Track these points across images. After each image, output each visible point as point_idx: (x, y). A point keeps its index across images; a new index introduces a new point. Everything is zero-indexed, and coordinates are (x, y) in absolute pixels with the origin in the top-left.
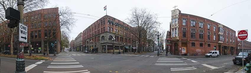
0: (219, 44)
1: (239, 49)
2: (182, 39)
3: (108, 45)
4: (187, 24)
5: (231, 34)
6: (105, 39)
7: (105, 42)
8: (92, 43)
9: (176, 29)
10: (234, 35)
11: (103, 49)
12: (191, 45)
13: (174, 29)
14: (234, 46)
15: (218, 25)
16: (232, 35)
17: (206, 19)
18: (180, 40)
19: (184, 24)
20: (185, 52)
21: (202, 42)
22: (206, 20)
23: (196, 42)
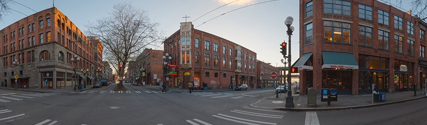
0: (236, 73)
1: (261, 79)
2: (195, 67)
3: (58, 72)
4: (201, 45)
5: (250, 58)
6: (51, 57)
7: (52, 64)
8: (16, 65)
9: (188, 53)
10: (253, 59)
11: (43, 79)
12: (205, 74)
13: (186, 53)
14: (255, 76)
15: (234, 47)
16: (252, 59)
17: (222, 38)
18: (193, 68)
19: (197, 46)
20: (197, 85)
21: (217, 71)
22: (221, 40)
23: (210, 72)
